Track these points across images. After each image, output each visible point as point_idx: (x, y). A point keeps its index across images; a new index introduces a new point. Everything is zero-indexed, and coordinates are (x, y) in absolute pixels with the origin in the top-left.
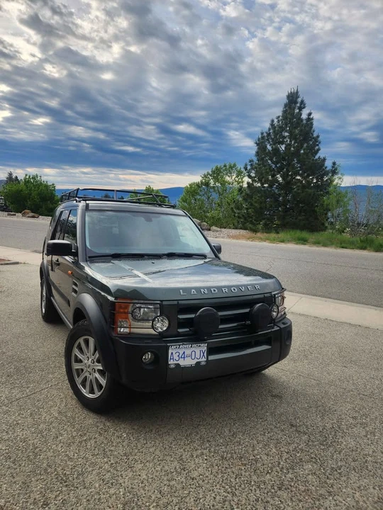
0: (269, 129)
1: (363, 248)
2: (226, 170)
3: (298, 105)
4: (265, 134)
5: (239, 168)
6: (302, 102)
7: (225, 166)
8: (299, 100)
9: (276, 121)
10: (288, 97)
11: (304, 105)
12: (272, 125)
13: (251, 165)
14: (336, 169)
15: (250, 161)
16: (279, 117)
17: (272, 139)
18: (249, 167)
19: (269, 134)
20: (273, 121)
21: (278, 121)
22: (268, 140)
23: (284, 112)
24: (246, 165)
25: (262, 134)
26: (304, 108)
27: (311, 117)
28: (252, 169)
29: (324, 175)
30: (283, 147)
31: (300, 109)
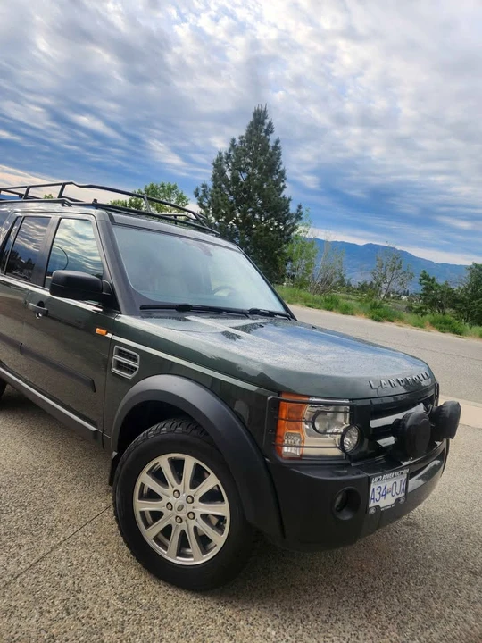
0: (230, 150)
1: (330, 309)
2: (163, 191)
3: (265, 127)
4: (224, 155)
5: (180, 193)
6: (270, 125)
7: (163, 186)
8: (267, 121)
9: (238, 141)
10: (255, 114)
11: (272, 129)
12: (233, 145)
13: (204, 191)
14: (301, 214)
15: (203, 186)
16: (242, 137)
17: (232, 162)
18: (201, 194)
19: (228, 157)
20: (234, 140)
21: (241, 142)
22: (227, 163)
23: (250, 132)
24: (197, 190)
25: (220, 153)
26: (271, 132)
27: (278, 145)
28: (206, 196)
29: (287, 218)
30: (245, 175)
31: (267, 132)
